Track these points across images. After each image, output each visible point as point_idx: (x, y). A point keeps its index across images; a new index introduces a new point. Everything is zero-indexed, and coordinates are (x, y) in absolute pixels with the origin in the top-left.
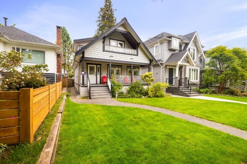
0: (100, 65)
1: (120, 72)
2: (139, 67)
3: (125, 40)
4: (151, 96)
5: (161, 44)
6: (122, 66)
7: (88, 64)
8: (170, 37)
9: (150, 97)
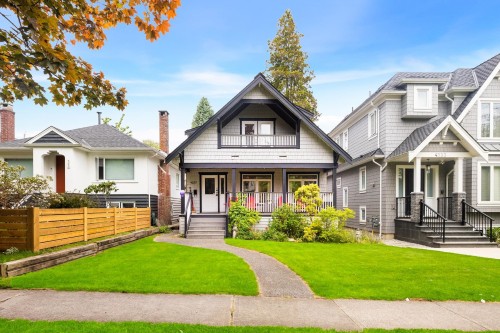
0: (225, 174)
1: (270, 186)
2: (318, 173)
3: (276, 116)
4: (310, 239)
5: (380, 107)
6: (273, 173)
7: (201, 174)
8: (403, 87)
9: (305, 240)
